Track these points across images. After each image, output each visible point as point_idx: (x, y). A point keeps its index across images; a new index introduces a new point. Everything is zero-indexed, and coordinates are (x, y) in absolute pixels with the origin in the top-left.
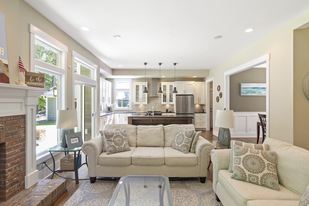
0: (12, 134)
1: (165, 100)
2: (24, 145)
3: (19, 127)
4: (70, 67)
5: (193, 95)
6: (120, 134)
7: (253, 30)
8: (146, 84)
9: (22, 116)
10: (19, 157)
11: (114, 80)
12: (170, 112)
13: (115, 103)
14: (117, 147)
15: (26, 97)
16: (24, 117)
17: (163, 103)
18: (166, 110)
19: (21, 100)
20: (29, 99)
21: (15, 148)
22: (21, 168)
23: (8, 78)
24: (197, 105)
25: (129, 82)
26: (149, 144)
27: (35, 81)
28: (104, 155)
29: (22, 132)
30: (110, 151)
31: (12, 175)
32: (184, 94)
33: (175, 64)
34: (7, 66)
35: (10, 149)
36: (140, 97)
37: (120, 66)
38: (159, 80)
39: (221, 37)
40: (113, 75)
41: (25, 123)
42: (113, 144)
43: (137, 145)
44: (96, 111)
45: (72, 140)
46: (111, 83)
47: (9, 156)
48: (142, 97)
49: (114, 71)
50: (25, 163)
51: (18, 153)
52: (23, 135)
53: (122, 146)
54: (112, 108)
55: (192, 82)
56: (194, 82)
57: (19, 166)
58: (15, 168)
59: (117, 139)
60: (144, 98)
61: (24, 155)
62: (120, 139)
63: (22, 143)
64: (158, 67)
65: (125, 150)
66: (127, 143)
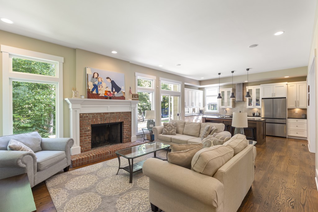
0: (126, 119)
1: (250, 104)
2: (131, 124)
3: (129, 116)
4: (158, 87)
5: (286, 98)
6: (172, 125)
7: (283, 32)
8: (231, 90)
9: (130, 112)
10: (129, 128)
11: (205, 89)
12: (257, 116)
13: (205, 107)
14: (167, 131)
15: (131, 105)
16: (131, 112)
17: (248, 107)
18: (253, 114)
19: (130, 106)
20: (132, 105)
21: (127, 124)
22: (130, 133)
23: (125, 98)
24: (296, 109)
25: (217, 89)
26: (189, 133)
27: (135, 97)
28: (161, 135)
29: (130, 118)
30: (164, 133)
31: (126, 134)
32: (273, 97)
33: (248, 70)
34: (124, 93)
35: (125, 124)
36: (225, 102)
37: (202, 78)
38: (244, 85)
39: (256, 45)
40: (200, 85)
41: (131, 115)
42: (166, 130)
43: (184, 133)
44: (180, 112)
45: (150, 125)
46: (202, 91)
47: (125, 127)
48: (227, 102)
49: (200, 82)
50: (131, 131)
51: (128, 126)
52: (130, 120)
53: (171, 132)
54: (204, 111)
55: (284, 84)
56: (287, 83)
57: (129, 132)
58: (127, 132)
59: (168, 128)
60: (228, 102)
61: (131, 128)
62: (171, 128)
63: (130, 123)
64: (231, 74)
65: (172, 134)
66: (176, 131)
